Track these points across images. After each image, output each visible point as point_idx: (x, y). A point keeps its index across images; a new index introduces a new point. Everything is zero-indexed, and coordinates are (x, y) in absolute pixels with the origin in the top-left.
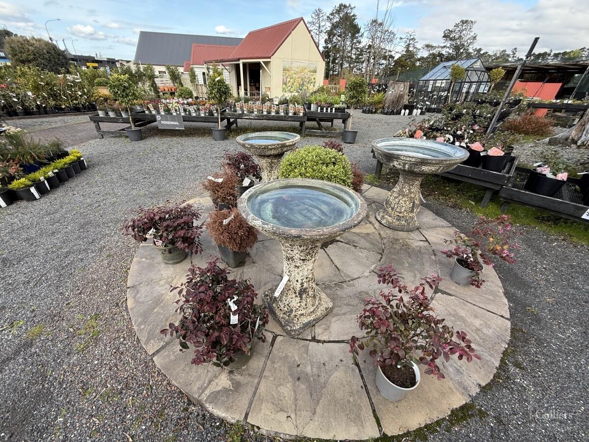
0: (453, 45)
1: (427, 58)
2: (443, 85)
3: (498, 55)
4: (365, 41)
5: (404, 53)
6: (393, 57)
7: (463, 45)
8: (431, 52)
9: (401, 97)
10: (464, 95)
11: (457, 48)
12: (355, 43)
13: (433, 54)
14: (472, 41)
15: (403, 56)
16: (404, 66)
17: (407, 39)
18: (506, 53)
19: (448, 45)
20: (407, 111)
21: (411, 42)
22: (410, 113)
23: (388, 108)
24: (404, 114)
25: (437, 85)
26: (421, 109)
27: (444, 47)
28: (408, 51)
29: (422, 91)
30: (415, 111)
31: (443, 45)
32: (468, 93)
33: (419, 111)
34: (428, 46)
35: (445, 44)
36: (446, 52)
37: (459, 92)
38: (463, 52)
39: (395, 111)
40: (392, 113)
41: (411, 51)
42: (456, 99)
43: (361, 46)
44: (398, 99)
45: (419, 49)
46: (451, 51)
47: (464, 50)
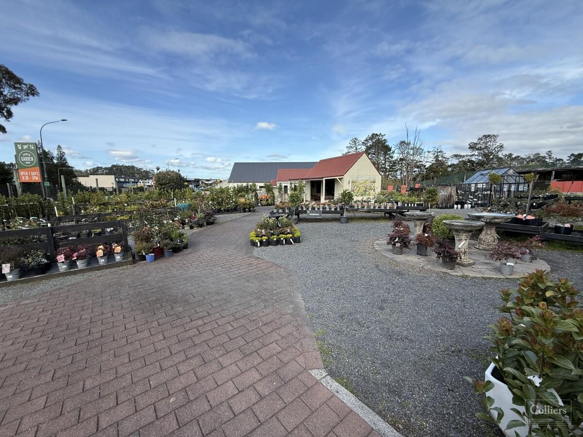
0: (481, 153)
1: (458, 164)
2: (484, 187)
3: (532, 157)
4: (396, 156)
5: (434, 162)
6: (425, 166)
7: (492, 153)
8: (461, 160)
9: (451, 196)
10: (506, 193)
11: (485, 155)
12: (388, 158)
13: (464, 161)
14: (499, 149)
15: (433, 164)
16: (436, 172)
17: (435, 152)
18: (540, 155)
19: (476, 153)
20: (459, 206)
21: (439, 154)
22: (462, 207)
23: (442, 204)
24: (457, 208)
25: (478, 187)
26: (471, 204)
27: (473, 155)
28: (437, 160)
29: (467, 191)
30: (466, 206)
31: (471, 154)
32: (509, 191)
33: (470, 205)
34: (456, 156)
35: (473, 153)
36: (475, 159)
37: (501, 190)
38: (493, 158)
39: (449, 206)
40: (446, 207)
41: (440, 160)
42: (500, 196)
43: (394, 159)
44: (448, 198)
45: (448, 159)
46: (480, 158)
47: (493, 156)
